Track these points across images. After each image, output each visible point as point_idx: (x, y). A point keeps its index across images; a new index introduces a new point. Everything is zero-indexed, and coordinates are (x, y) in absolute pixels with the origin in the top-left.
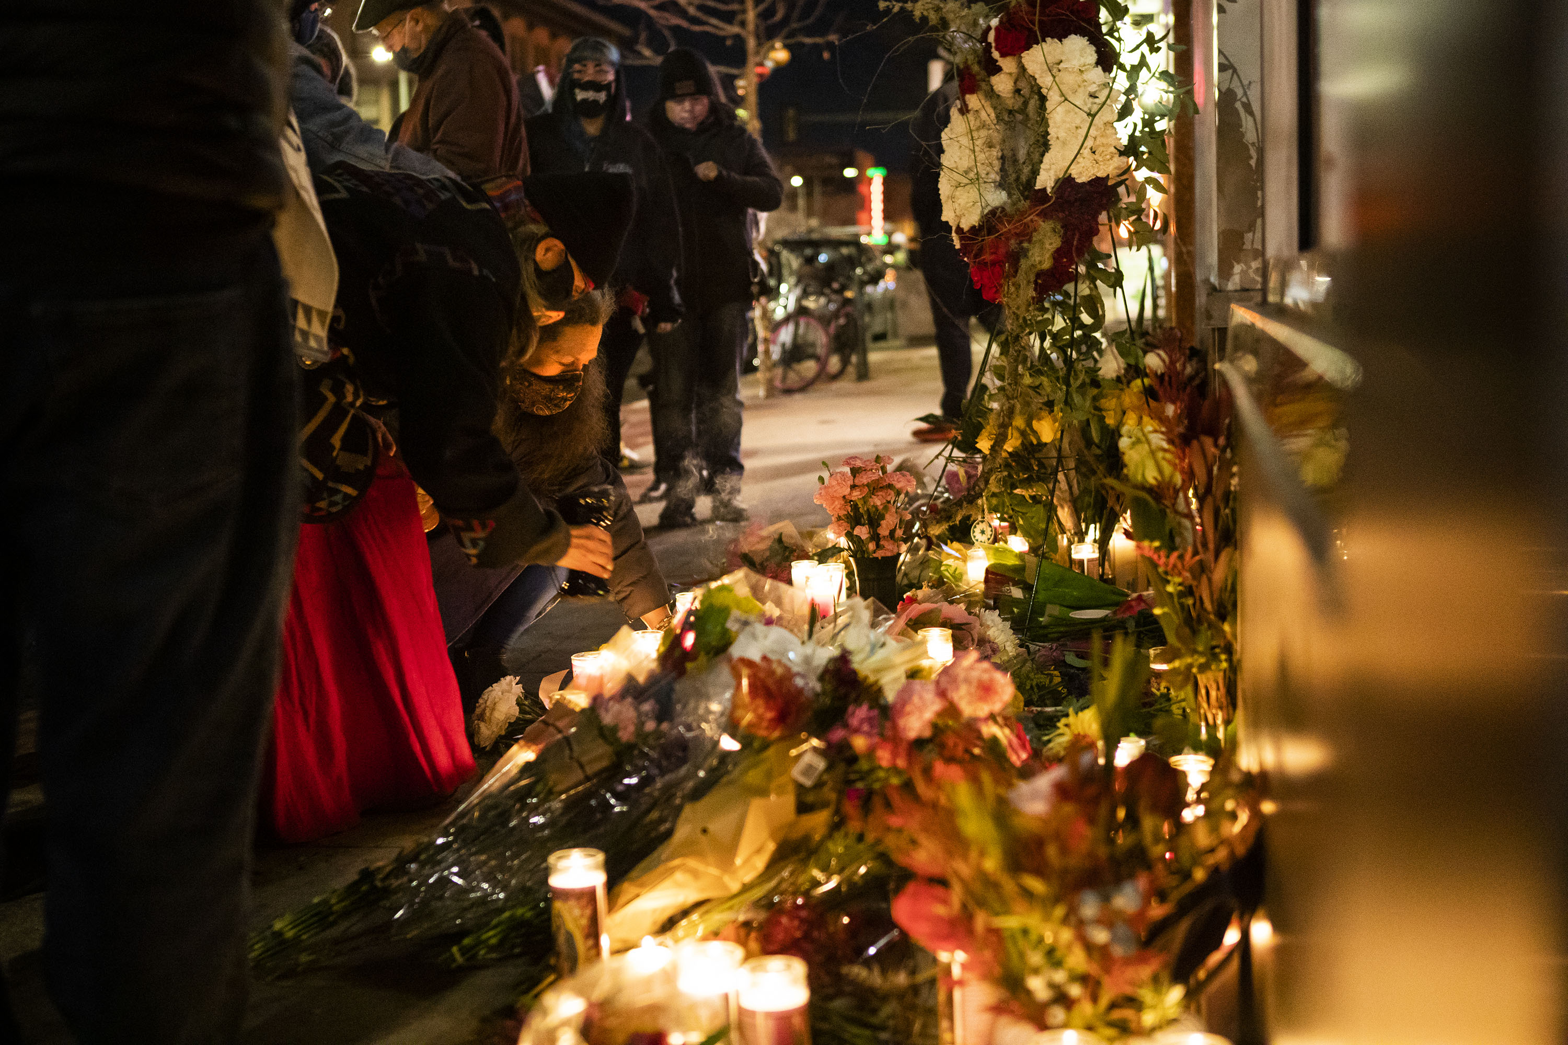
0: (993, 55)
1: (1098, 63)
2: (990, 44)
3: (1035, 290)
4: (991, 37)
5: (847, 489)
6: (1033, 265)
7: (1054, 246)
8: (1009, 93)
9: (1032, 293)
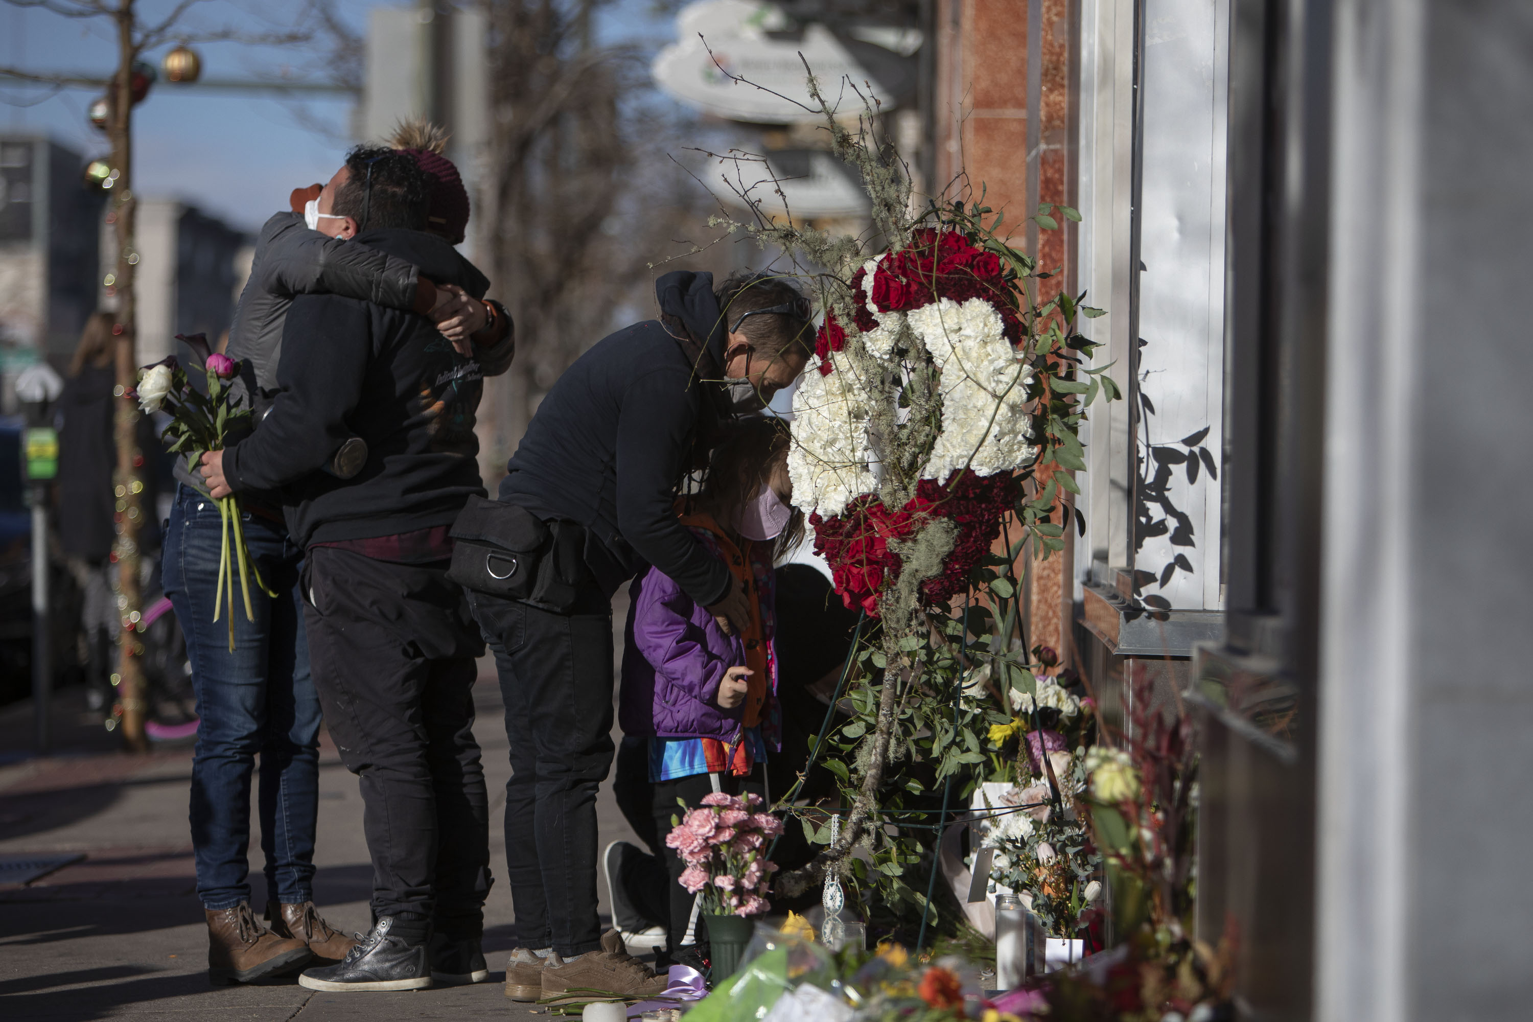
0: (867, 306)
1: (1005, 334)
2: (865, 292)
3: (920, 600)
4: (868, 284)
5: (710, 831)
6: (917, 571)
7: (946, 549)
8: (886, 354)
9: (914, 603)
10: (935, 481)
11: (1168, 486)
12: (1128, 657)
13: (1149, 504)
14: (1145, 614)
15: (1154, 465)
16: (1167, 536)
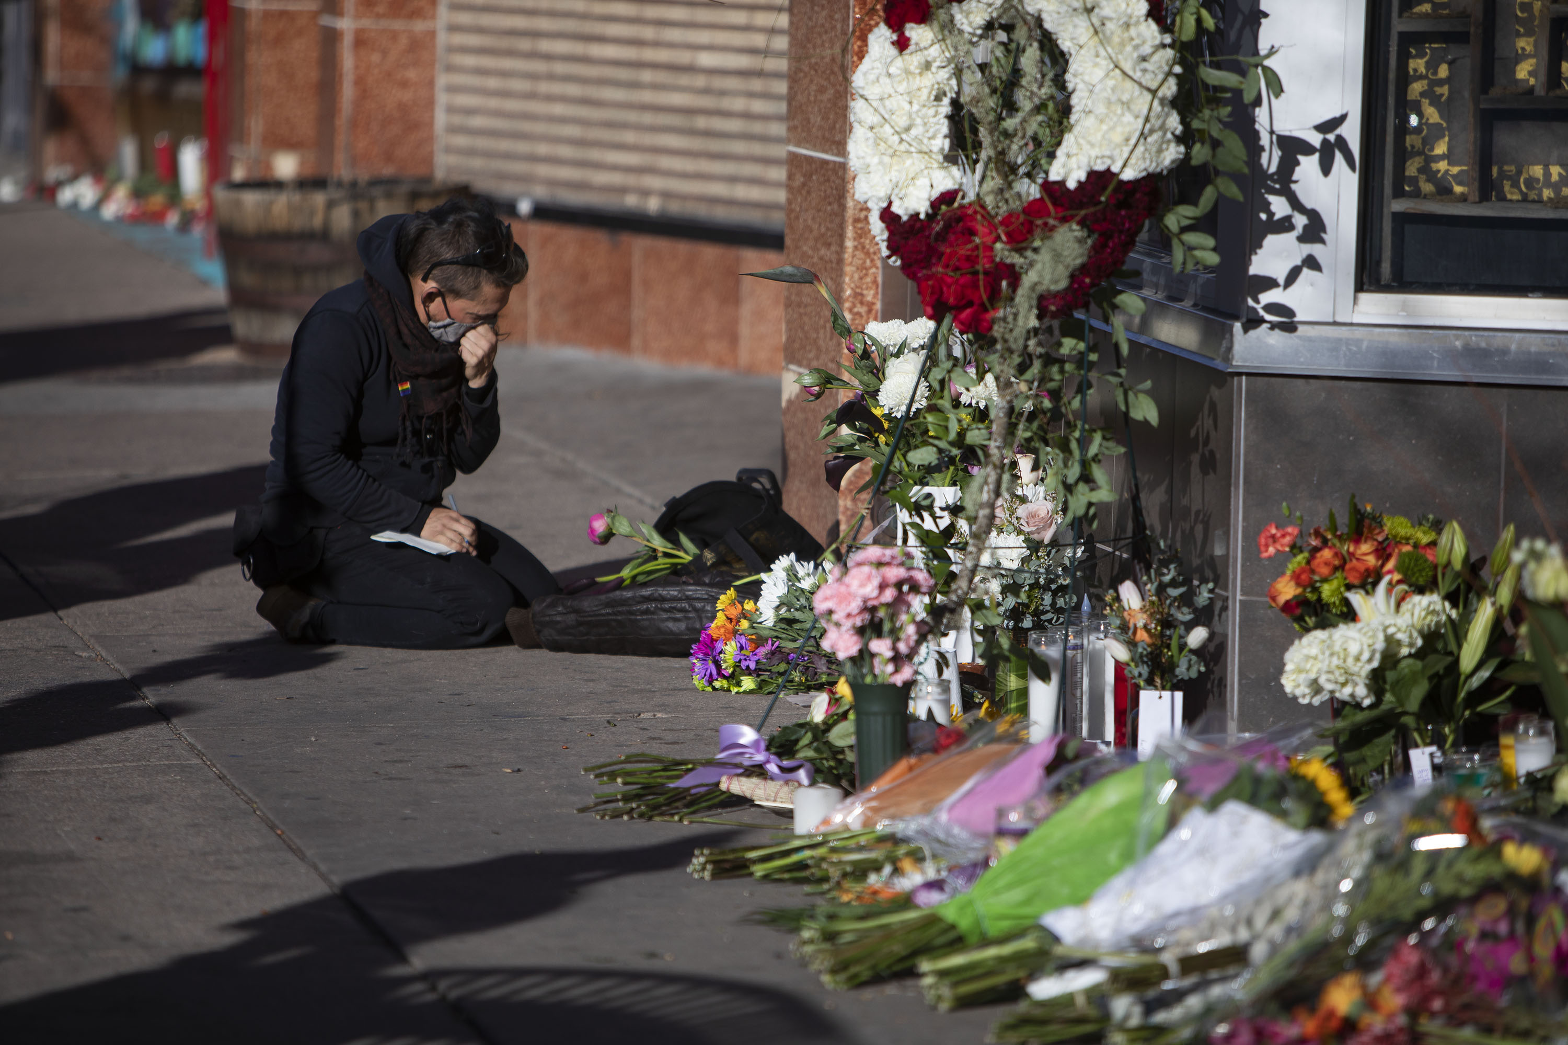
1: (1149, 13)
3: (1040, 317)
5: (872, 591)
6: (1036, 284)
7: (1079, 261)
8: (980, 28)
9: (1033, 322)
10: (1062, 183)
11: (1295, 178)
12: (1240, 374)
13: (1271, 198)
14: (1265, 326)
15: (1277, 154)
16: (1294, 235)
